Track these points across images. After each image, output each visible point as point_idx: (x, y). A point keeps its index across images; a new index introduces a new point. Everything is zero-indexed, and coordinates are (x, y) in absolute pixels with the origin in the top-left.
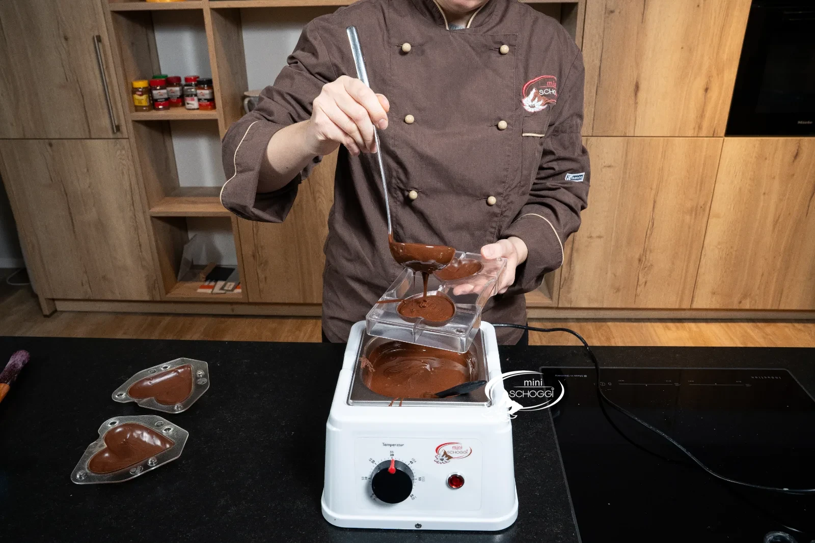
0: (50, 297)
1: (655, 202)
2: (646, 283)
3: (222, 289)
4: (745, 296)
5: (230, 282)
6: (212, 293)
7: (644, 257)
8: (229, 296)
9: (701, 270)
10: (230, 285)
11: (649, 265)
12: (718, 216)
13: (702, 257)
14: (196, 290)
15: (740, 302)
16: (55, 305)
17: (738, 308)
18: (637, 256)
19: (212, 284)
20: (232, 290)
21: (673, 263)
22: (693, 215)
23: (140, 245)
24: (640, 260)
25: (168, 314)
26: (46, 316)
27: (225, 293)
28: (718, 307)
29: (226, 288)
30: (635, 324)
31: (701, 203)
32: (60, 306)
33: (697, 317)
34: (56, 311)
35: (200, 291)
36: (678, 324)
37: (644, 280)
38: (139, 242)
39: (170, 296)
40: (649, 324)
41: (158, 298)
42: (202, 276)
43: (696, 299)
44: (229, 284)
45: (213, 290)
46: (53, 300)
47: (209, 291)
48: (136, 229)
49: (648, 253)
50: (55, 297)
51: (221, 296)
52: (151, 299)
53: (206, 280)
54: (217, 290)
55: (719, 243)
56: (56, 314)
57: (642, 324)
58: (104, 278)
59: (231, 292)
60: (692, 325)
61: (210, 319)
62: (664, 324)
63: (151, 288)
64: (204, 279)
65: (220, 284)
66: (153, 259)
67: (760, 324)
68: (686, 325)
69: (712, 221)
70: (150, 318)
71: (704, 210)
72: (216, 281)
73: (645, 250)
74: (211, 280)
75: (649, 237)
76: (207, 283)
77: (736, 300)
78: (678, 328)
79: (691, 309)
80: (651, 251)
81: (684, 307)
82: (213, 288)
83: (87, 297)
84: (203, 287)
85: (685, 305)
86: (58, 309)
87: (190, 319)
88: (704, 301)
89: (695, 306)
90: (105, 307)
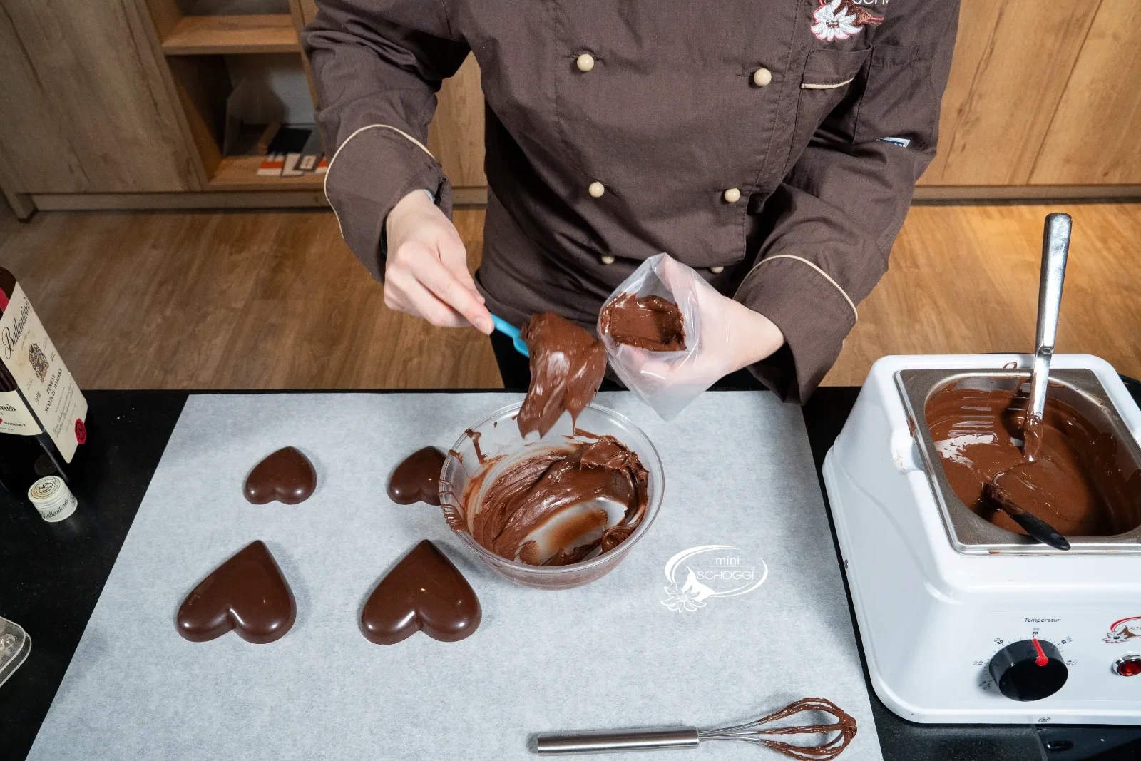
0: (22, 191)
1: (1001, 14)
2: (964, 147)
3: (297, 167)
4: (1116, 164)
5: (307, 154)
6: (281, 176)
7: (968, 106)
8: (309, 179)
9: (1057, 124)
10: (309, 160)
11: (973, 118)
12: (1101, 35)
13: (1061, 104)
14: (255, 171)
15: (1106, 174)
16: (33, 203)
17: (1101, 182)
18: (957, 105)
19: (280, 158)
20: (314, 169)
21: (1012, 115)
22: (1062, 33)
23: (156, 104)
24: (960, 111)
25: (214, 210)
26: (21, 220)
27: (302, 175)
28: (1070, 181)
29: (303, 166)
30: (938, 209)
31: (1078, 14)
32: (42, 203)
33: (1032, 196)
34: (35, 211)
35: (262, 172)
36: (1004, 209)
37: (962, 142)
38: (154, 100)
39: (215, 183)
40: (958, 209)
41: (198, 188)
42: (262, 146)
43: (1037, 171)
44: (306, 158)
45: (282, 171)
46: (28, 194)
47: (276, 172)
48: (144, 75)
49: (976, 98)
50: (30, 191)
51: (295, 181)
52: (187, 189)
53: (269, 153)
54: (288, 170)
55: (1092, 82)
56: (36, 218)
57: (948, 208)
58: (105, 158)
59: (309, 174)
60: (1024, 209)
61: (283, 216)
62: (981, 208)
63: (184, 173)
64: (266, 152)
65: (292, 158)
66: (181, 128)
67: (1128, 206)
68: (1014, 208)
69: (1091, 43)
70: (188, 217)
71: (1081, 26)
72: (285, 153)
73: (971, 95)
74: (276, 154)
75: (982, 74)
76: (270, 158)
77: (1100, 170)
78: (1001, 213)
79: (1028, 185)
80: (980, 96)
81: (1017, 182)
82: (282, 165)
83: (82, 190)
84: (266, 165)
85: (1021, 180)
86: (40, 206)
87: (250, 217)
88: (1050, 173)
89: (1034, 181)
90: (114, 202)
